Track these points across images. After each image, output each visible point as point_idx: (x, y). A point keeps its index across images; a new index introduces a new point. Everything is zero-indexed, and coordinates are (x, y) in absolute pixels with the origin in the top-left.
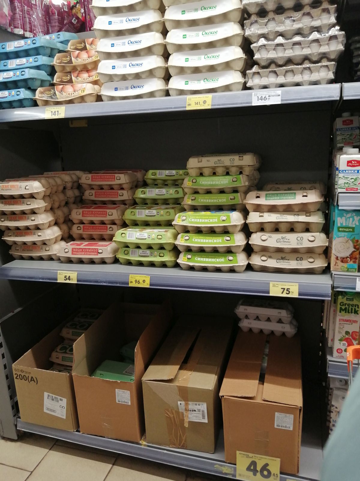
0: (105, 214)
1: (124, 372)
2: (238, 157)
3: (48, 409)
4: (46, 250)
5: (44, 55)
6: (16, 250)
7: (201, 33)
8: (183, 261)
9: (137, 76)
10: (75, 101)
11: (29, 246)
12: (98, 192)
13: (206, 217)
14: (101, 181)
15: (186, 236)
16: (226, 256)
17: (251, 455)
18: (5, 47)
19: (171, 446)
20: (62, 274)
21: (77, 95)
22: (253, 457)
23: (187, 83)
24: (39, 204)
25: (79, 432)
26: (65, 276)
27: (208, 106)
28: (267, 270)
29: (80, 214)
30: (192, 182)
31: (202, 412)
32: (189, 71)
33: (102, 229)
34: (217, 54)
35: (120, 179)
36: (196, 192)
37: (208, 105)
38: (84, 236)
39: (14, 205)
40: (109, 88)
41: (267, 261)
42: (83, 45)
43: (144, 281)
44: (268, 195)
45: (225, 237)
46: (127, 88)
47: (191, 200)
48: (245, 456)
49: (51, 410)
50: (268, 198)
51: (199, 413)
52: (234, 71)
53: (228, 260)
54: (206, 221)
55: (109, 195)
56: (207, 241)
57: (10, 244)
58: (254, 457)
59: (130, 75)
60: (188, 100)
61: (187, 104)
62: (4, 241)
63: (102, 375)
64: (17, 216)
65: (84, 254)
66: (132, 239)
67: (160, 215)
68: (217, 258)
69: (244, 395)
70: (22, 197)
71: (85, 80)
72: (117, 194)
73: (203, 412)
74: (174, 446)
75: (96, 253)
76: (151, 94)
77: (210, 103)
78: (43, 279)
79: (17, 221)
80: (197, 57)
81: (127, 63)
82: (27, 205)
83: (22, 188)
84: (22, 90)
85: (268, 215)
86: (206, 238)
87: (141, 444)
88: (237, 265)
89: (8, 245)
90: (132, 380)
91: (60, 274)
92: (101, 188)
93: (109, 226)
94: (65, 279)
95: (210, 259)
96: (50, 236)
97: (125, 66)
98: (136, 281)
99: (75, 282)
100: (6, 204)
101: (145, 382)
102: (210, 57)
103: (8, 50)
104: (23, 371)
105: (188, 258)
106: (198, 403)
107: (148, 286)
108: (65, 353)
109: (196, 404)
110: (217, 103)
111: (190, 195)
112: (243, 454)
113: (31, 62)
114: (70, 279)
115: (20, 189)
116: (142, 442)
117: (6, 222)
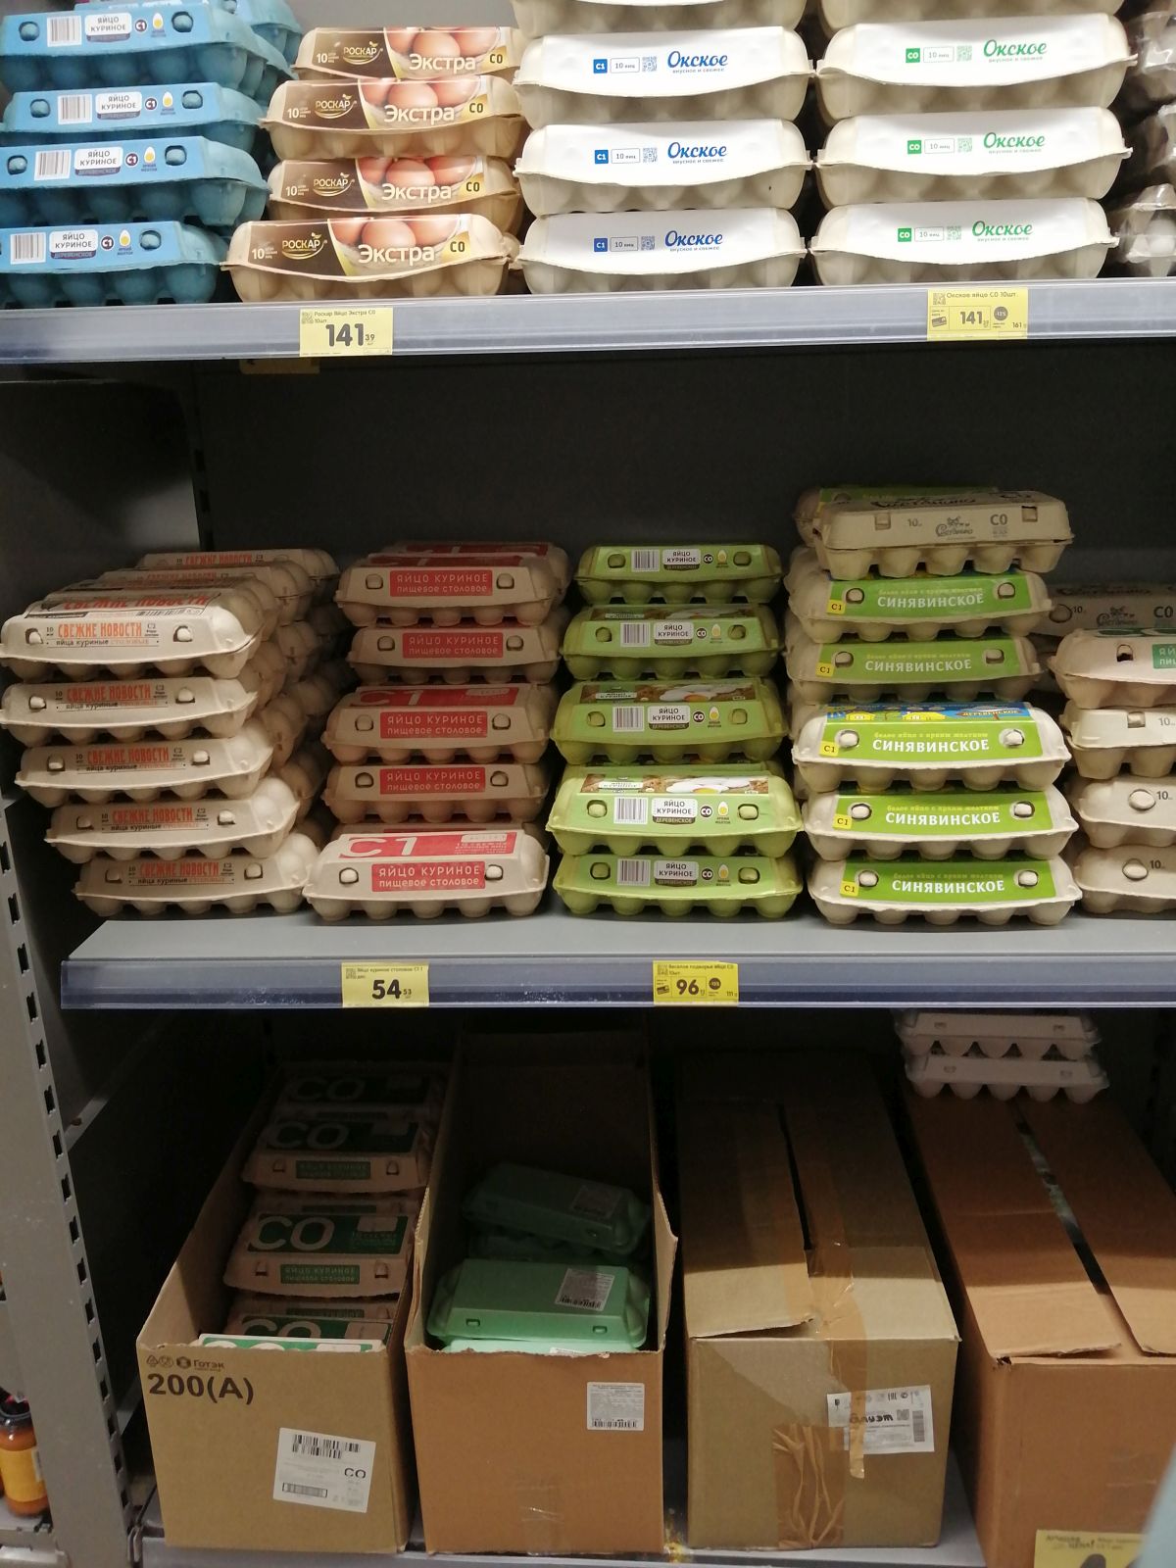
0: (481, 725)
1: (558, 1301)
2: (1020, 508)
3: (291, 1488)
4: (247, 878)
5: (224, 83)
6: (107, 881)
7: (977, 47)
8: (843, 896)
9: (692, 198)
10: (417, 287)
11: (170, 865)
12: (416, 636)
13: (942, 735)
14: (434, 594)
15: (857, 805)
16: (1013, 871)
17: (1086, 1536)
18: (38, 31)
19: (782, 1546)
20: (360, 974)
21: (431, 263)
22: (1093, 1542)
23: (905, 235)
24: (227, 699)
25: (421, 1548)
26: (377, 982)
27: (1013, 329)
28: (1138, 910)
29: (372, 728)
30: (848, 600)
31: (915, 1417)
32: (913, 192)
33: (462, 781)
34: (1036, 134)
35: (512, 587)
36: (850, 636)
37: (1016, 325)
38: (383, 811)
39: (116, 704)
40: (571, 240)
41: (1148, 877)
42: (372, 51)
43: (715, 984)
44: (1162, 652)
45: (1013, 805)
46: (648, 244)
47: (832, 667)
48: (1066, 1544)
49: (305, 1490)
50: (1161, 661)
51: (903, 1422)
52: (1085, 199)
53: (1021, 884)
54: (944, 747)
55: (465, 645)
56: (944, 820)
57: (78, 858)
58: (1096, 1542)
59: (661, 190)
60: (935, 303)
61: (931, 318)
62: (54, 850)
63: (476, 1323)
64: (126, 748)
65: (427, 887)
66: (636, 822)
67: (705, 723)
68: (975, 880)
69: (1081, 1347)
70: (150, 671)
71: (422, 196)
72: (498, 646)
73: (919, 1416)
74: (795, 1544)
75: (476, 881)
76: (747, 274)
77: (1024, 320)
78: (276, 998)
79: (125, 767)
80: (957, 137)
81: (661, 144)
82: (179, 705)
83: (160, 638)
84: (170, 229)
85: (1161, 719)
86: (940, 808)
87: (668, 1554)
88: (1053, 900)
89: (69, 862)
90: (599, 1327)
91: (351, 975)
92: (425, 619)
93: (490, 769)
94: (378, 992)
95: (952, 885)
96: (270, 822)
97: (651, 155)
98: (682, 986)
99: (422, 1001)
100: (75, 700)
101: (706, 1342)
102: (1005, 143)
103: (53, 48)
104: (189, 1363)
105: (861, 885)
106: (899, 1390)
107: (733, 1002)
108: (288, 1249)
109: (893, 1396)
110: (1048, 321)
111: (826, 646)
112: (1061, 1539)
113: (169, 105)
114: (397, 994)
115: (152, 641)
116: (672, 1549)
117: (69, 773)
